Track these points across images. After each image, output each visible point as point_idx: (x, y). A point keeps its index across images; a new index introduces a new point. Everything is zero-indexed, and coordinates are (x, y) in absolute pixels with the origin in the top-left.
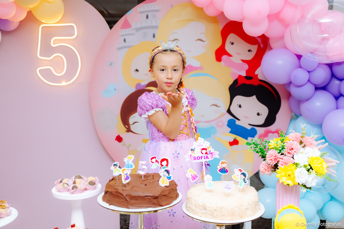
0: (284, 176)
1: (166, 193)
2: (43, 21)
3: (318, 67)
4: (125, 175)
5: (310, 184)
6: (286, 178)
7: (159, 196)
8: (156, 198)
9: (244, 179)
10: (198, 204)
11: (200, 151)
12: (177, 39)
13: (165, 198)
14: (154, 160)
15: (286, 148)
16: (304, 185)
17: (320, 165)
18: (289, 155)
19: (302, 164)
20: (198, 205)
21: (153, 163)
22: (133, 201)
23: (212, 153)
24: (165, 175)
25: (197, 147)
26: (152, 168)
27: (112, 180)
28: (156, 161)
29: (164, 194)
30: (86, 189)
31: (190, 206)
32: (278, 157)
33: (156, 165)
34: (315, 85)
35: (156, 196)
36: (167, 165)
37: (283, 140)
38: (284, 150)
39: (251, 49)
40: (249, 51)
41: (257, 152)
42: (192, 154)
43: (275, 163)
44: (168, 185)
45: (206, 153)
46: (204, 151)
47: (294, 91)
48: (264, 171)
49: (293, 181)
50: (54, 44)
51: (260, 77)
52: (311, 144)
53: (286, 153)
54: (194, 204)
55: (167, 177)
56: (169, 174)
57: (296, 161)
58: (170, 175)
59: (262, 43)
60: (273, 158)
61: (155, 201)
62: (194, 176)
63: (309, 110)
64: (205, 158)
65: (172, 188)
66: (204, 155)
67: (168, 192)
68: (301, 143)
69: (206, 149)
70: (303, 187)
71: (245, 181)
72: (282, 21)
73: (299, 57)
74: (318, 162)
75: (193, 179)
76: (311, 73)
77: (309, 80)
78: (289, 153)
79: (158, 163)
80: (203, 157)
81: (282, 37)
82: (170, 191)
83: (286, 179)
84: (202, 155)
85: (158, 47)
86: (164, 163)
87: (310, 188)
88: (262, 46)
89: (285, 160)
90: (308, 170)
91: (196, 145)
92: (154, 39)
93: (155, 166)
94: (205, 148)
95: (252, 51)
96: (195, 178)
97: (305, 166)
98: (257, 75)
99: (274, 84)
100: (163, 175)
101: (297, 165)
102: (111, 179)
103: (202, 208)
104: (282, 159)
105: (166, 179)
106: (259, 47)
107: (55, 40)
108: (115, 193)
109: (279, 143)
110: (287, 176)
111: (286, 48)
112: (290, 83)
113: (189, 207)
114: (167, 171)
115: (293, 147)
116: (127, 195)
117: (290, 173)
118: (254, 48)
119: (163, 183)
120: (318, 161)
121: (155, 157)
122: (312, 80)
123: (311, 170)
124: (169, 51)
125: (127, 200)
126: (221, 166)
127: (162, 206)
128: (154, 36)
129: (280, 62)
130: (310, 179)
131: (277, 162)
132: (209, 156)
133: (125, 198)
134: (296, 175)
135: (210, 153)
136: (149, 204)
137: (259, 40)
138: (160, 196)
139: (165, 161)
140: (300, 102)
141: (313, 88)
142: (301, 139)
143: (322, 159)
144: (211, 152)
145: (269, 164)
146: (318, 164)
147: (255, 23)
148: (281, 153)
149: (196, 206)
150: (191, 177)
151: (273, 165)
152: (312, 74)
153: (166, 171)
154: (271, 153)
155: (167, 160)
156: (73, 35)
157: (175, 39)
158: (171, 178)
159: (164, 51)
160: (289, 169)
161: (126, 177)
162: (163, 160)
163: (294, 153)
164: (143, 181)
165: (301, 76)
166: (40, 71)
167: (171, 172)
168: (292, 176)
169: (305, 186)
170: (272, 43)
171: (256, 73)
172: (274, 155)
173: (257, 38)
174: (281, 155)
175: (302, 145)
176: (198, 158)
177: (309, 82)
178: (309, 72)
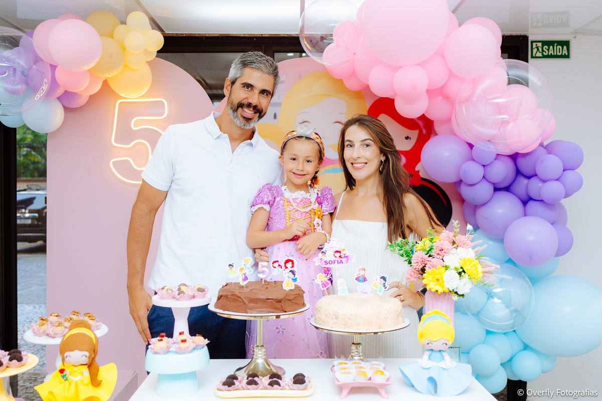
0: (432, 281)
1: (291, 298)
2: (122, 95)
3: (495, 159)
4: (244, 275)
5: (462, 290)
6: (434, 283)
7: (282, 299)
8: (279, 301)
9: (384, 284)
10: (329, 313)
11: (333, 253)
12: (307, 120)
13: (289, 303)
14: (276, 265)
15: (435, 248)
16: (455, 291)
17: (474, 268)
18: (438, 257)
19: (452, 266)
20: (329, 315)
21: (275, 268)
22: (252, 305)
23: (347, 257)
24: (290, 276)
25: (329, 249)
26: (274, 274)
27: (226, 285)
28: (279, 265)
29: (289, 299)
30: (194, 297)
31: (319, 316)
32: (425, 259)
33: (278, 270)
34: (494, 184)
35: (279, 299)
36: (293, 267)
37: (432, 239)
38: (433, 251)
39: (410, 136)
40: (407, 138)
41: (402, 255)
42: (323, 258)
43: (422, 266)
44: (293, 288)
45: (340, 257)
46: (338, 255)
47: (465, 191)
48: (410, 277)
49: (443, 286)
50: (134, 127)
51: (422, 175)
52: (464, 244)
53: (435, 254)
54: (325, 314)
55: (292, 279)
56: (294, 275)
57: (446, 263)
58: (296, 276)
59: (425, 127)
60: (419, 260)
61: (278, 305)
62: (325, 283)
63: (486, 219)
64: (339, 262)
65: (298, 293)
66: (338, 259)
67: (293, 297)
68: (454, 243)
69: (340, 252)
70: (454, 294)
71: (385, 286)
72: (447, 98)
73: (471, 146)
74: (472, 265)
75: (324, 286)
76: (486, 167)
77: (484, 177)
78: (438, 254)
79: (281, 268)
80: (337, 261)
81: (449, 120)
82: (296, 296)
83: (434, 285)
84: (335, 259)
85: (293, 131)
86: (289, 265)
87: (463, 295)
88: (424, 132)
89: (433, 263)
90: (460, 273)
91: (328, 247)
92: (275, 120)
93: (277, 272)
94: (339, 250)
95: (410, 139)
96: (326, 285)
97: (456, 269)
98: (418, 171)
99: (439, 182)
100: (288, 277)
101: (447, 268)
102: (224, 285)
103: (334, 317)
104: (431, 261)
105: (292, 281)
106: (421, 133)
107: (136, 121)
108: (231, 296)
109: (426, 242)
110: (435, 280)
111: (455, 135)
112: (461, 181)
113: (319, 318)
114: (293, 272)
115: (443, 247)
116: (246, 298)
117: (438, 277)
118: (414, 134)
119: (287, 286)
120: (471, 263)
121: (277, 261)
122: (487, 177)
123: (463, 273)
124: (304, 138)
125: (245, 304)
126: (358, 274)
127: (286, 312)
128: (275, 117)
129: (446, 154)
130: (462, 284)
131: (424, 265)
132: (343, 260)
133: (243, 302)
134: (445, 279)
135: (345, 257)
136: (271, 308)
137: (421, 123)
138: (284, 300)
139: (290, 263)
140: (476, 207)
141: (491, 188)
142: (454, 238)
143: (477, 261)
144: (346, 255)
145: (416, 268)
146: (471, 267)
147: (411, 100)
148: (428, 255)
149: (327, 316)
150: (321, 283)
151: (420, 269)
152: (488, 169)
153: (291, 271)
154: (417, 254)
155: (292, 261)
156: (163, 114)
157: (304, 120)
158: (297, 279)
159: (298, 137)
160: (437, 271)
161: (244, 278)
162: (287, 261)
163: (444, 254)
164: (263, 285)
165: (474, 171)
166: (114, 163)
167: (296, 273)
168: (441, 281)
169: (456, 293)
170: (437, 128)
171: (417, 169)
172: (421, 256)
173: (416, 120)
174: (429, 257)
175: (455, 246)
176: (331, 262)
177: (484, 180)
178: (484, 166)
